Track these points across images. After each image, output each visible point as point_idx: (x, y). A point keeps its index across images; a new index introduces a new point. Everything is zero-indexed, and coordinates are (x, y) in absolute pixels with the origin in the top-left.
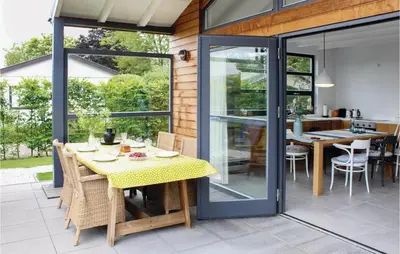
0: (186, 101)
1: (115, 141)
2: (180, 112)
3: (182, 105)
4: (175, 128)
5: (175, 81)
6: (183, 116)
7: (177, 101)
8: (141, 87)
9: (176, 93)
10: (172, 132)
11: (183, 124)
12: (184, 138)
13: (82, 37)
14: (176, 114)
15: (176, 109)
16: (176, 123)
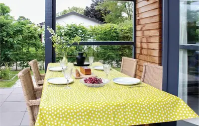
0: (146, 33)
1: (85, 63)
2: (141, 42)
3: (143, 36)
4: (137, 55)
5: (138, 18)
6: (145, 46)
7: (139, 34)
8: (115, 29)
9: (138, 28)
10: (135, 58)
11: (144, 52)
12: (146, 63)
13: (87, 7)
14: (138, 44)
15: (138, 40)
16: (138, 51)
